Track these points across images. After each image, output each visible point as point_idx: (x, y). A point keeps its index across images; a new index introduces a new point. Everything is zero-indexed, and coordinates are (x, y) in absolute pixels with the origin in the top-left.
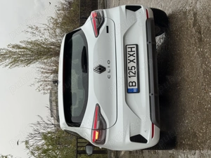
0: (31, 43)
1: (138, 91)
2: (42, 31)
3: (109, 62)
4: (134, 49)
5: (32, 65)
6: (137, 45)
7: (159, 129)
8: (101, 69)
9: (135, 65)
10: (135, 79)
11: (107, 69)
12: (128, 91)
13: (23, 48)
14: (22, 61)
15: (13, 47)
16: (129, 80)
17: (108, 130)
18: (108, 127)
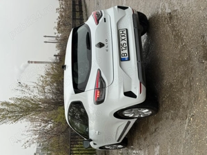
0: (20, 99)
1: (129, 59)
2: (32, 89)
3: (106, 40)
4: (125, 32)
5: (19, 122)
6: (127, 30)
7: (145, 88)
8: (101, 45)
9: (126, 42)
10: (126, 51)
11: (106, 45)
12: (121, 60)
13: (12, 104)
14: (10, 117)
15: (2, 104)
16: (122, 52)
17: (107, 88)
18: (107, 85)
